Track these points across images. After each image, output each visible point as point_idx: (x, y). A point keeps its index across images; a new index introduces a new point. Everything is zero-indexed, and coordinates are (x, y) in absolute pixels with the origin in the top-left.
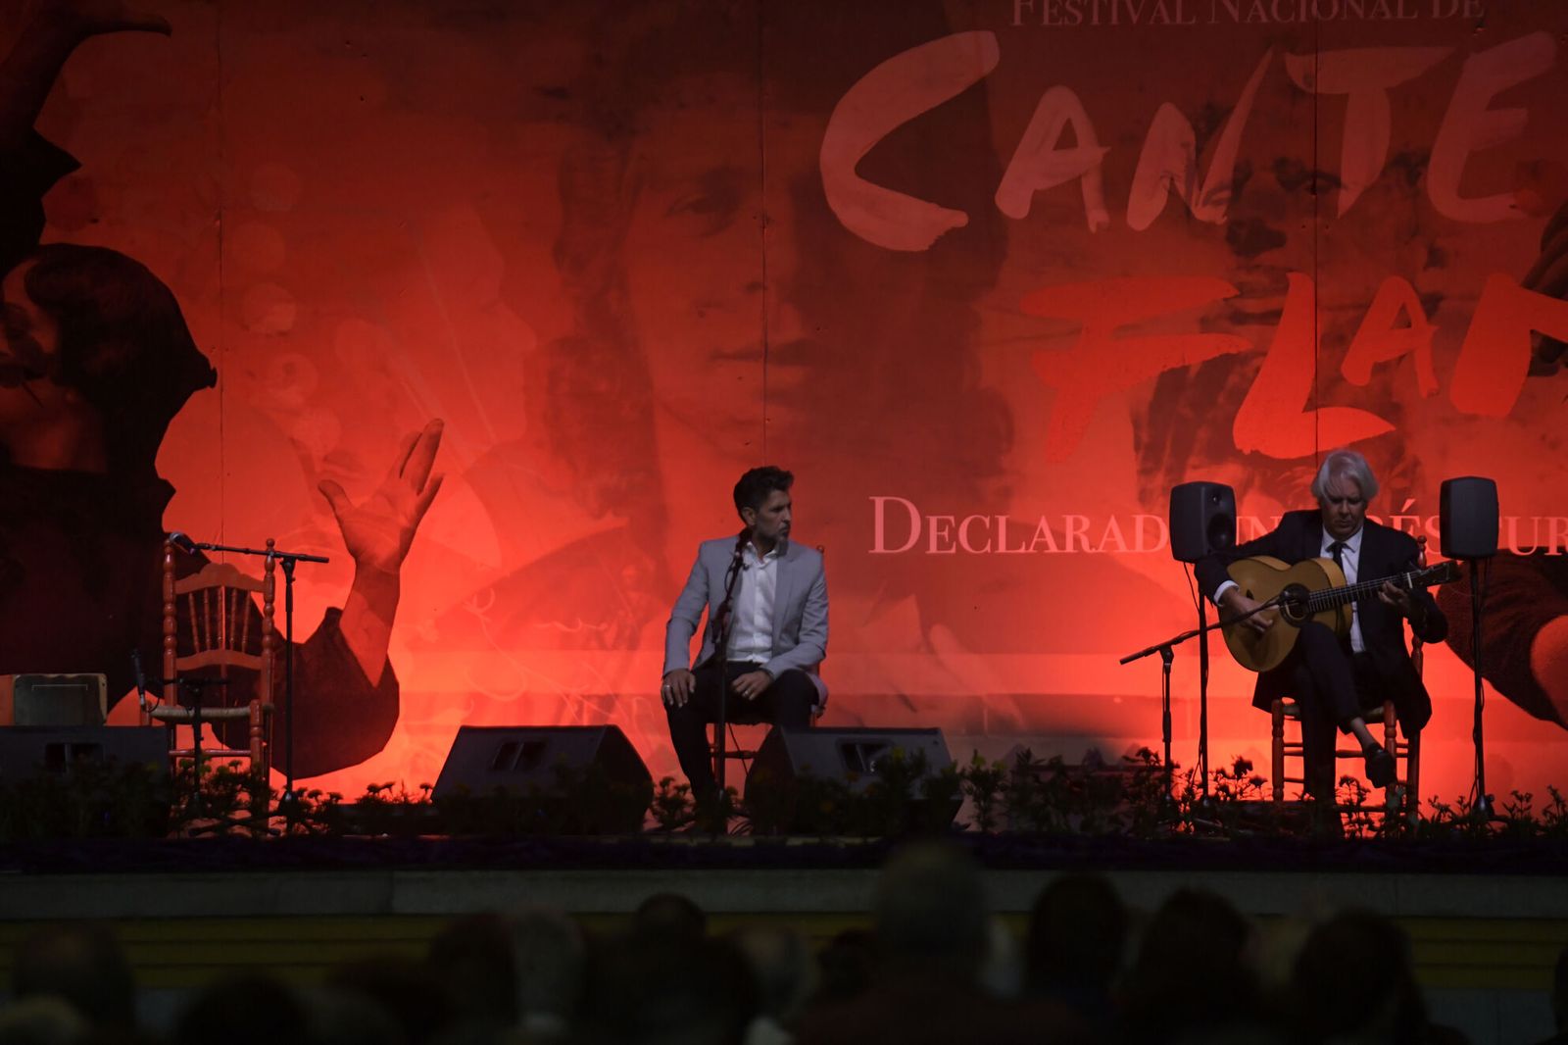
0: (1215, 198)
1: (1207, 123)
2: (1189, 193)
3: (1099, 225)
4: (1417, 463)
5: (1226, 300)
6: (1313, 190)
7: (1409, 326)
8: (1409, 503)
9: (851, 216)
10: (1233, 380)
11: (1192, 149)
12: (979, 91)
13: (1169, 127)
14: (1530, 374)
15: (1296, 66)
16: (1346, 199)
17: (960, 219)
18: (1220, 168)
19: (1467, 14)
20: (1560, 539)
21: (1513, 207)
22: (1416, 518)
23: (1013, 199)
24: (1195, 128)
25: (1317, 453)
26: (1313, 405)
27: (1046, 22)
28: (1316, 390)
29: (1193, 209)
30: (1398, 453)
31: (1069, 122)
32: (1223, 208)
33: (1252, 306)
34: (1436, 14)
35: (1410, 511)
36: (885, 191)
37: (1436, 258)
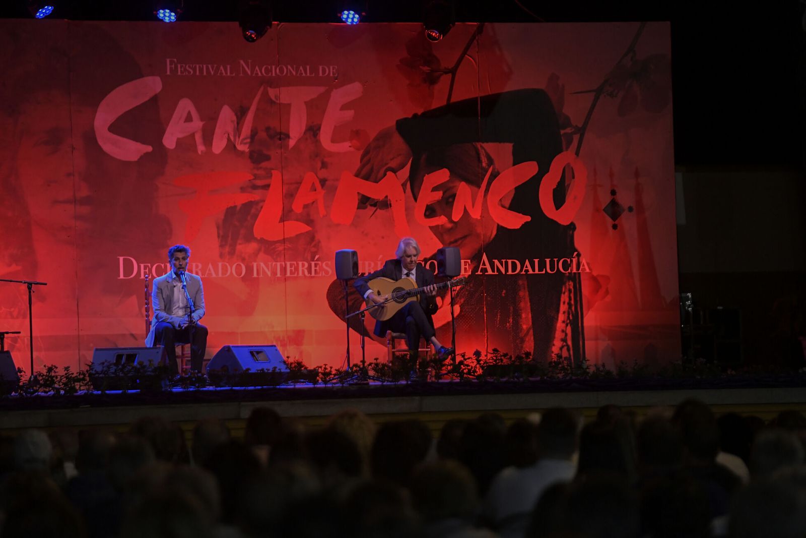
0: (245, 141)
1: (241, 113)
2: (235, 140)
3: (202, 151)
4: (319, 242)
5: (250, 180)
6: (280, 139)
7: (315, 190)
8: (317, 257)
9: (107, 147)
10: (253, 211)
11: (236, 123)
12: (155, 99)
13: (226, 114)
14: (357, 209)
15: (272, 92)
16: (292, 143)
17: (149, 149)
18: (246, 130)
19: (331, 75)
20: (369, 270)
21: (350, 147)
22: (319, 262)
23: (169, 141)
24: (236, 114)
25: (284, 239)
26: (282, 220)
27: (179, 73)
28: (283, 214)
29: (236, 145)
30: (313, 238)
31: (189, 113)
32: (247, 146)
33: (259, 183)
34: (321, 74)
35: (318, 260)
36: (119, 138)
37: (324, 165)
